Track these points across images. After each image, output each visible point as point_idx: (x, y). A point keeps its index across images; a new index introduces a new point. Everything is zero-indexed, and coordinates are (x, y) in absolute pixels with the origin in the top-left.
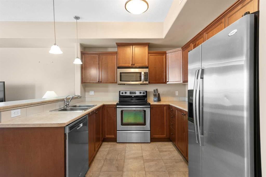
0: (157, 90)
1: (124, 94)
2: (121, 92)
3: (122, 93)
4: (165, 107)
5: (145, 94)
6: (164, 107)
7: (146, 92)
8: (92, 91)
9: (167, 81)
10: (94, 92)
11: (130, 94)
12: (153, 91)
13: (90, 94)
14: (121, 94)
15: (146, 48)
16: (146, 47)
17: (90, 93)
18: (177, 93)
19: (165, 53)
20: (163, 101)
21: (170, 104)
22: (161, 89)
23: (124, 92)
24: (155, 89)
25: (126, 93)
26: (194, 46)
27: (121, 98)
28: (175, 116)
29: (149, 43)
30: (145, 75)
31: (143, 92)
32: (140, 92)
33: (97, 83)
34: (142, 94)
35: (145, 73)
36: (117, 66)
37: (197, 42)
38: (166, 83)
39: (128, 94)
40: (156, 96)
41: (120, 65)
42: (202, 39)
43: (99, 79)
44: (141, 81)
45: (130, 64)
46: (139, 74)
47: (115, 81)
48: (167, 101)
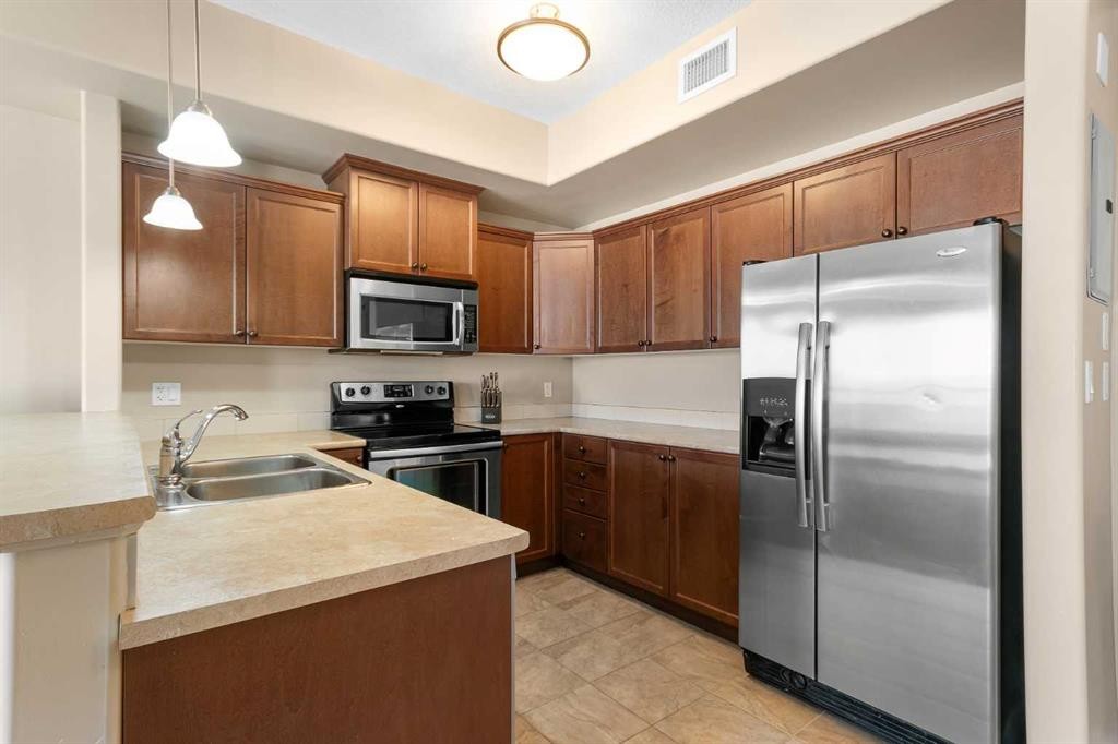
0: (494, 377)
1: (359, 398)
2: (344, 387)
3: (351, 392)
4: (546, 443)
5: (446, 396)
6: (543, 441)
7: (451, 384)
8: (163, 384)
9: (536, 342)
10: (183, 389)
11: (387, 396)
12: (479, 381)
13: (156, 402)
14: (344, 398)
15: (468, 207)
16: (471, 203)
17: (155, 394)
18: (548, 390)
19: (526, 238)
20: (508, 422)
21: (562, 430)
22: (508, 370)
23: (357, 387)
24: (488, 375)
25: (366, 391)
26: (662, 239)
27: (342, 416)
28: (600, 470)
29: (482, 189)
30: (466, 317)
31: (436, 387)
32: (429, 389)
33: (229, 339)
34: (435, 397)
35: (465, 306)
36: (349, 265)
37: (675, 229)
38: (531, 352)
39: (378, 396)
40: (492, 402)
41: (364, 262)
42: (697, 226)
43: (242, 322)
44: (451, 340)
45: (407, 266)
46: (442, 311)
47: (331, 334)
48: (518, 420)
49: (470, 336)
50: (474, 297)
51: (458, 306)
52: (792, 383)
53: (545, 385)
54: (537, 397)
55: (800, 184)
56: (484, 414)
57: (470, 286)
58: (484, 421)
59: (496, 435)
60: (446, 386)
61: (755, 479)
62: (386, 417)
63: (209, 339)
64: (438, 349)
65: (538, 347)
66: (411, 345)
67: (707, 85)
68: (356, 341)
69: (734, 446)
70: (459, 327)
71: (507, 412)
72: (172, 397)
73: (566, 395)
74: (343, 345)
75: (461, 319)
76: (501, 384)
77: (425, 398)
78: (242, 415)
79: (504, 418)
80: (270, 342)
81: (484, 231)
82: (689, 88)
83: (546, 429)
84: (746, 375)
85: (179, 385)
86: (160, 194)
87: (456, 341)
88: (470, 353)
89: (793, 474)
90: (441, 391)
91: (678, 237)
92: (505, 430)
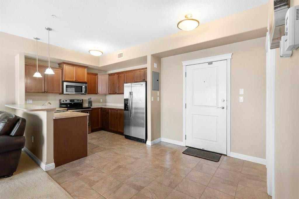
0: (90, 98)
1: (65, 102)
2: (62, 100)
3: (63, 101)
4: (99, 109)
5: (81, 102)
7: (82, 100)
8: (29, 100)
9: (98, 92)
11: (70, 102)
12: (88, 99)
14: (62, 102)
15: (85, 70)
19: (97, 75)
21: (102, 107)
22: (93, 97)
23: (65, 100)
24: (89, 98)
26: (118, 76)
27: (61, 105)
28: (108, 113)
29: (88, 67)
30: (85, 88)
31: (80, 100)
32: (78, 100)
33: (42, 92)
34: (79, 102)
35: (85, 87)
36: (63, 80)
37: (120, 75)
38: (97, 94)
39: (68, 102)
40: (90, 103)
41: (67, 79)
42: (123, 75)
43: (44, 90)
44: (82, 92)
45: (74, 80)
46: (81, 88)
47: (60, 91)
48: (95, 105)
49: (86, 91)
50: (87, 85)
51: (84, 86)
52: (128, 99)
53: (101, 100)
54: (99, 102)
55: (135, 71)
56: (89, 104)
57: (86, 83)
58: (89, 106)
59: (90, 108)
60: (81, 100)
61: (125, 112)
62: (69, 105)
63: (39, 92)
64: (80, 94)
65: (99, 93)
66: (74, 93)
67: (121, 58)
68: (65, 92)
69: (123, 108)
70: (84, 90)
71: (93, 104)
72: (31, 102)
73: (105, 101)
74: (63, 93)
75: (84, 89)
76: (92, 100)
77: (77, 102)
78: (50, 104)
79: (93, 105)
80: (49, 93)
81: (88, 73)
82: (118, 58)
83: (99, 107)
84: (125, 98)
85: (31, 100)
86: (36, 72)
87: (83, 92)
88: (86, 94)
89: (128, 111)
90: (80, 101)
91: (121, 76)
92: (92, 107)
